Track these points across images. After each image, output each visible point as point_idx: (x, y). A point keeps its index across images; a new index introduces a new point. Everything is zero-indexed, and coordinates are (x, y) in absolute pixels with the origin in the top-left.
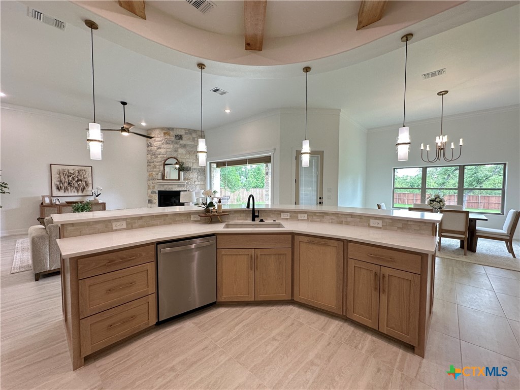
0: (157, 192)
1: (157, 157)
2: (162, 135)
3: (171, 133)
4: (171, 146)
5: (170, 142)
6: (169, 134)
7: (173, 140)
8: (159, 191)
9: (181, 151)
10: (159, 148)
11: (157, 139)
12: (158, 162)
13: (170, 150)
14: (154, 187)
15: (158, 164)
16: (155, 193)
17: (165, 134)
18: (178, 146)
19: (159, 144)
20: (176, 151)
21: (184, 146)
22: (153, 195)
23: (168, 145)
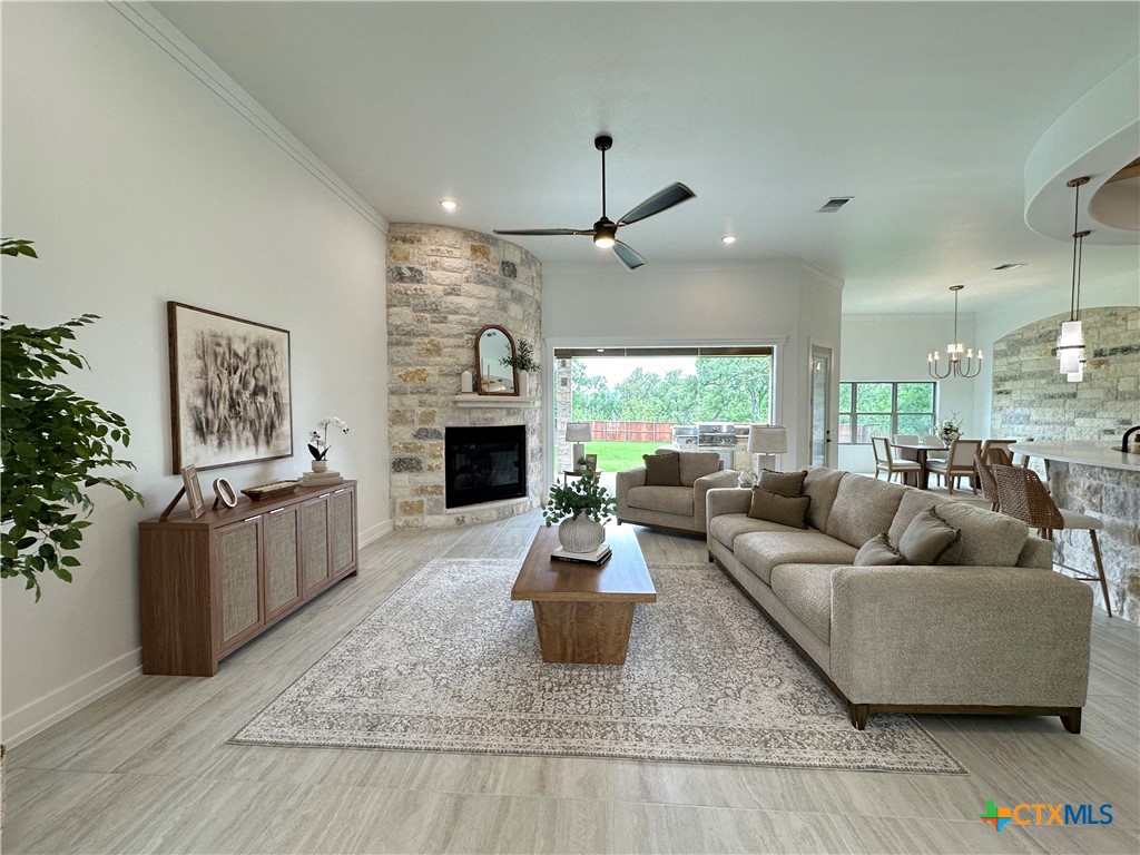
0: (444, 432)
1: (444, 320)
2: (468, 253)
3: (493, 252)
4: (493, 292)
5: (488, 279)
6: (486, 254)
7: (497, 273)
8: (448, 429)
9: (515, 310)
10: (454, 291)
11: (447, 262)
12: (449, 336)
13: (490, 303)
14: (428, 417)
15: (451, 341)
16: (436, 434)
17: (474, 250)
18: (507, 294)
19: (453, 278)
20: (504, 309)
21: (519, 298)
22: (427, 443)
23: (480, 287)
